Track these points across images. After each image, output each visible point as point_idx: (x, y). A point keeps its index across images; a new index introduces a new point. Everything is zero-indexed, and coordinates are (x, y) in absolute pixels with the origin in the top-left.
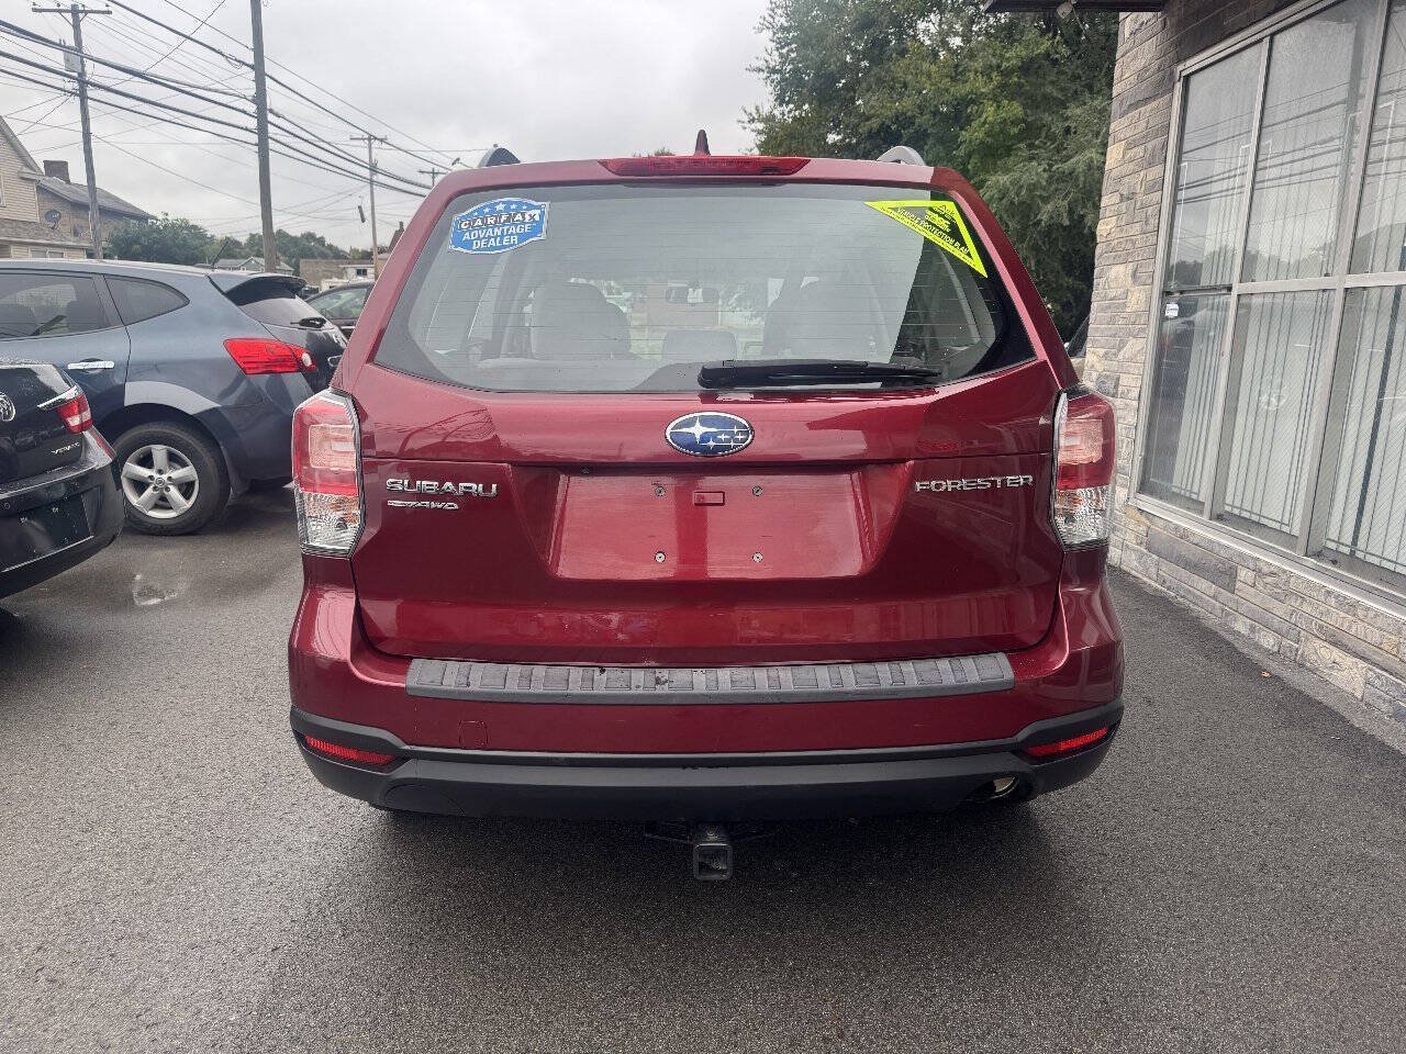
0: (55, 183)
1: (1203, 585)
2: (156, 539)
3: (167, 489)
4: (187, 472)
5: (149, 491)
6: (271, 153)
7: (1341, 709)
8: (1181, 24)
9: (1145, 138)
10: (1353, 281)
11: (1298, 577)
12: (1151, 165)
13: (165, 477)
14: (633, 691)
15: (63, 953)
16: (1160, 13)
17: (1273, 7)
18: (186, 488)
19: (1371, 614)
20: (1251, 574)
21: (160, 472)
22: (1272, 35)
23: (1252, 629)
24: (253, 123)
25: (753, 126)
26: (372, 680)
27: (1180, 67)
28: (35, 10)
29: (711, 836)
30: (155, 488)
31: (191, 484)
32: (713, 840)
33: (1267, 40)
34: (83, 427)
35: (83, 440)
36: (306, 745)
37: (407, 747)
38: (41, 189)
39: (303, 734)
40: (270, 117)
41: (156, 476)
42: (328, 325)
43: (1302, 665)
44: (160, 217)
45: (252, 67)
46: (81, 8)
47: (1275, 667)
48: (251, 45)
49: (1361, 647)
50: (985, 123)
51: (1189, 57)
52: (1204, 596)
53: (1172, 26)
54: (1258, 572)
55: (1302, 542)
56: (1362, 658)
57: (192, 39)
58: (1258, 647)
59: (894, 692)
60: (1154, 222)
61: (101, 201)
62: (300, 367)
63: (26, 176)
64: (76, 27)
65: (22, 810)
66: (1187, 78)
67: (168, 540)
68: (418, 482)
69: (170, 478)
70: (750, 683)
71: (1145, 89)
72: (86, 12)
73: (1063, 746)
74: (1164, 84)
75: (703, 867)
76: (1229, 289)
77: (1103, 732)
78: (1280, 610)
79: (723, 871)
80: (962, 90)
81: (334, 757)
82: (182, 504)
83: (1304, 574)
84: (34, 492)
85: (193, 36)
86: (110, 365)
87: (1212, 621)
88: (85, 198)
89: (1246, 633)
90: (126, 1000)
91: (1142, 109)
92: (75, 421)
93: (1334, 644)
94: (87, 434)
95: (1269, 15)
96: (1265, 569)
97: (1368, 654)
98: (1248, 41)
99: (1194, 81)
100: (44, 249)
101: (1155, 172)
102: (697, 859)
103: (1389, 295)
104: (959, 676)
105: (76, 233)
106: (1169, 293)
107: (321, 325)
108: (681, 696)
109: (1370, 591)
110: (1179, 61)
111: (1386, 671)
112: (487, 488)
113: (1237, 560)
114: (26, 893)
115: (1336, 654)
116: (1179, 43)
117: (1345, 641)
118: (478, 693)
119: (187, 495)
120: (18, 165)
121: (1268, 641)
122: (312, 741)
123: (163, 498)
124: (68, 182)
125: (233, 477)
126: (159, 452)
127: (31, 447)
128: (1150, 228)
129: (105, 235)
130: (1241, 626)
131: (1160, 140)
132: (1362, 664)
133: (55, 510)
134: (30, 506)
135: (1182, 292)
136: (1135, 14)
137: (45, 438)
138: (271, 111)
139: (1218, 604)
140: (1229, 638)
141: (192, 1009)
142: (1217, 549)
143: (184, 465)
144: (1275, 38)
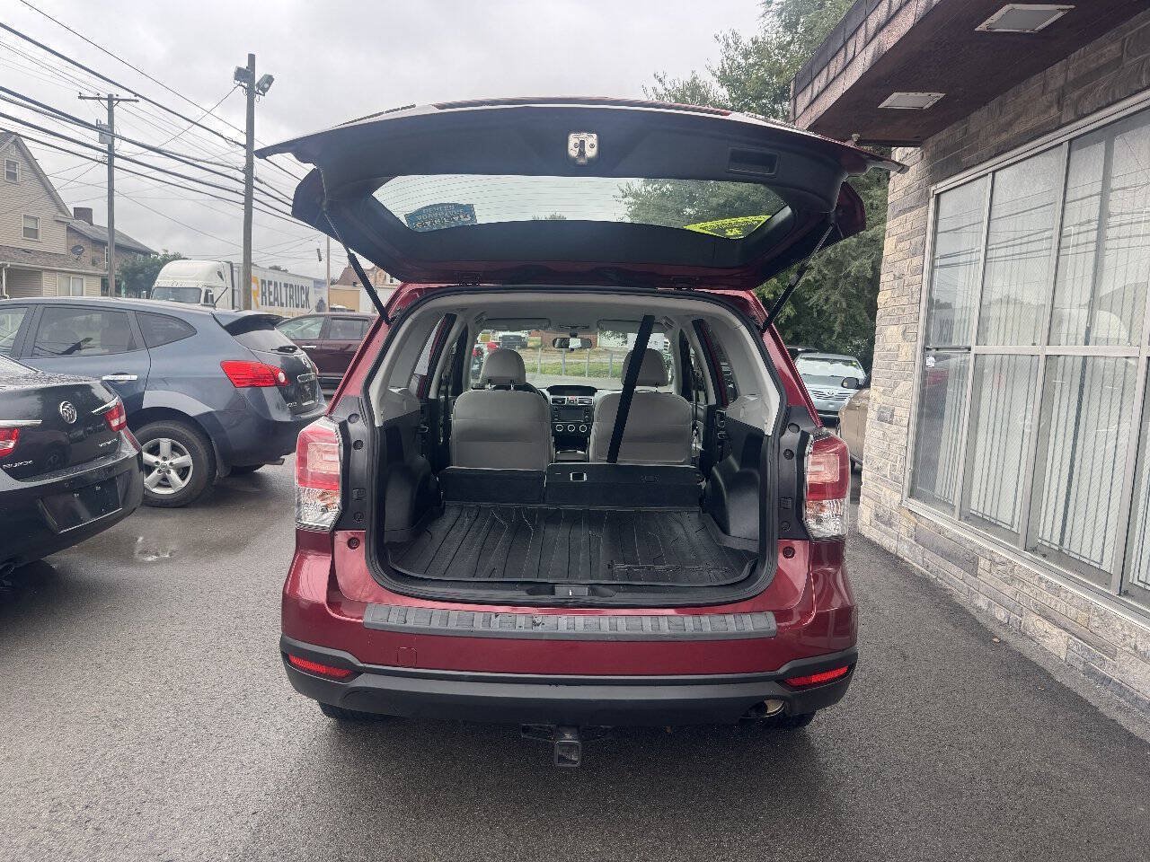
0: (81, 225)
1: (955, 570)
2: (157, 510)
3: (169, 472)
4: (186, 460)
5: (155, 473)
6: (254, 210)
7: (1049, 668)
8: (932, 159)
9: (910, 236)
10: (1050, 351)
11: (1020, 567)
12: (914, 255)
13: (167, 462)
14: (517, 630)
15: (104, 810)
16: (918, 149)
17: (994, 153)
18: (183, 471)
19: (1070, 596)
20: (988, 562)
21: (165, 459)
22: (994, 172)
23: (989, 605)
24: (242, 187)
25: (626, 200)
26: (340, 617)
27: (933, 188)
28: (80, 97)
29: (568, 736)
30: (159, 471)
31: (187, 469)
32: (569, 737)
33: (990, 175)
34: (120, 427)
35: (119, 436)
36: (290, 662)
37: (361, 665)
38: (70, 229)
39: (288, 654)
40: (256, 183)
41: (161, 462)
42: (299, 351)
43: (1024, 634)
44: (162, 253)
45: (244, 146)
46: (115, 97)
47: (1004, 635)
48: (244, 129)
49: (1064, 621)
51: (939, 181)
52: (955, 578)
53: (928, 158)
54: (992, 561)
55: (1022, 539)
56: (1064, 629)
57: (199, 125)
58: (994, 619)
59: (694, 636)
60: (916, 296)
61: (118, 240)
62: (277, 382)
63: (59, 219)
64: (110, 111)
65: (67, 710)
66: (938, 196)
67: (165, 511)
69: (171, 464)
70: (597, 626)
71: (910, 201)
72: (119, 100)
73: (814, 679)
74: (923, 198)
75: (562, 759)
76: (970, 349)
77: (842, 671)
78: (1008, 590)
79: (575, 762)
81: (309, 671)
82: (179, 483)
83: (1024, 564)
84: (85, 474)
85: (199, 123)
86: (134, 377)
87: (961, 599)
88: (105, 236)
89: (986, 608)
90: (150, 844)
91: (908, 214)
92: (115, 423)
93: (1045, 618)
94: (122, 432)
95: (991, 158)
96: (997, 560)
97: (1068, 626)
99: (943, 197)
100: (69, 275)
101: (917, 261)
102: (558, 752)
103: (1079, 362)
104: (740, 626)
105: (94, 263)
106: (928, 349)
107: (293, 351)
108: (549, 634)
109: (1068, 578)
110: (934, 182)
111: (1081, 639)
113: (978, 551)
114: (75, 768)
115: (1047, 626)
116: (931, 171)
117: (1053, 616)
118: (412, 628)
119: (183, 477)
120: (54, 211)
121: (1001, 615)
122: (294, 660)
123: (165, 479)
124: (92, 224)
125: (219, 464)
126: (165, 444)
127: (80, 439)
128: (914, 301)
129: (117, 266)
130: (982, 602)
131: (920, 238)
132: (1065, 634)
133: (98, 488)
134: (81, 485)
135: (937, 349)
137: (90, 432)
138: (257, 179)
139: (965, 585)
140: (973, 612)
141: (197, 852)
142: (963, 543)
143: (182, 454)
144: (997, 174)
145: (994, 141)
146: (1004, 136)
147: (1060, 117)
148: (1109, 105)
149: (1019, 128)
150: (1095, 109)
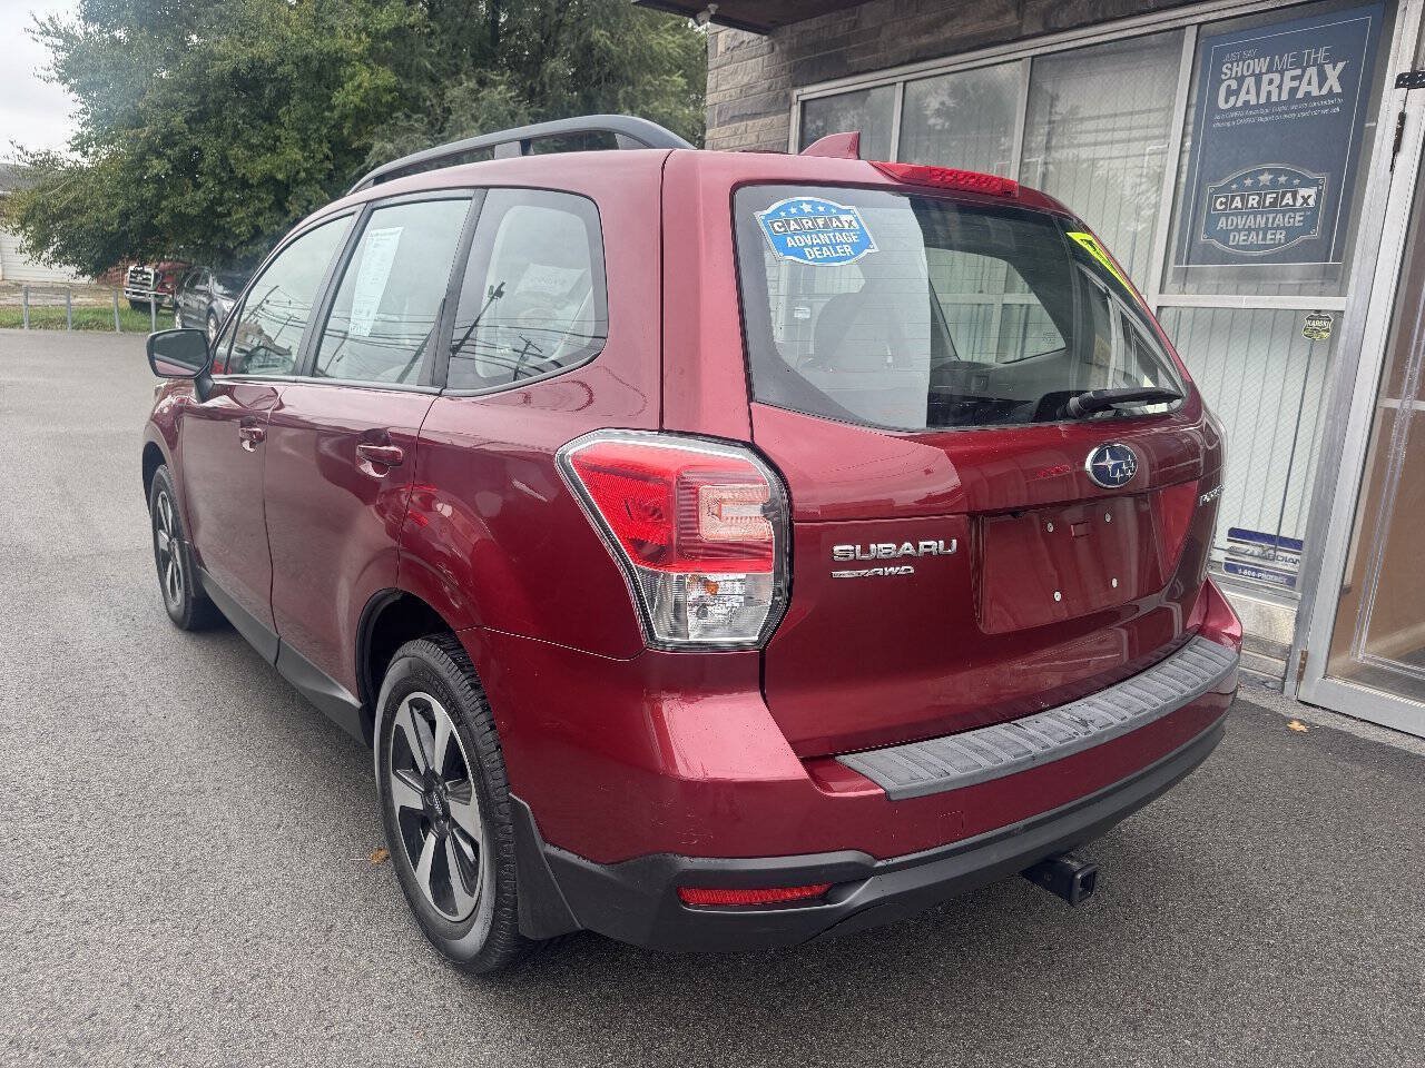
8: (792, 52)
16: (765, 38)
17: (908, 58)
22: (905, 83)
26: (840, 794)
27: (797, 92)
33: (900, 85)
37: (879, 864)
50: (360, 86)
51: (808, 84)
53: (782, 51)
66: (804, 103)
68: (873, 546)
71: (751, 104)
74: (777, 103)
80: (327, 45)
91: (750, 123)
95: (902, 64)
98: (879, 83)
99: (813, 107)
110: (795, 86)
112: (948, 545)
116: (794, 69)
118: (962, 778)
136: (733, 31)
144: (908, 84)
145: (905, 42)
146: (925, 40)
147: (1020, 26)
148: (1097, 23)
149: (949, 32)
150: (1074, 24)
